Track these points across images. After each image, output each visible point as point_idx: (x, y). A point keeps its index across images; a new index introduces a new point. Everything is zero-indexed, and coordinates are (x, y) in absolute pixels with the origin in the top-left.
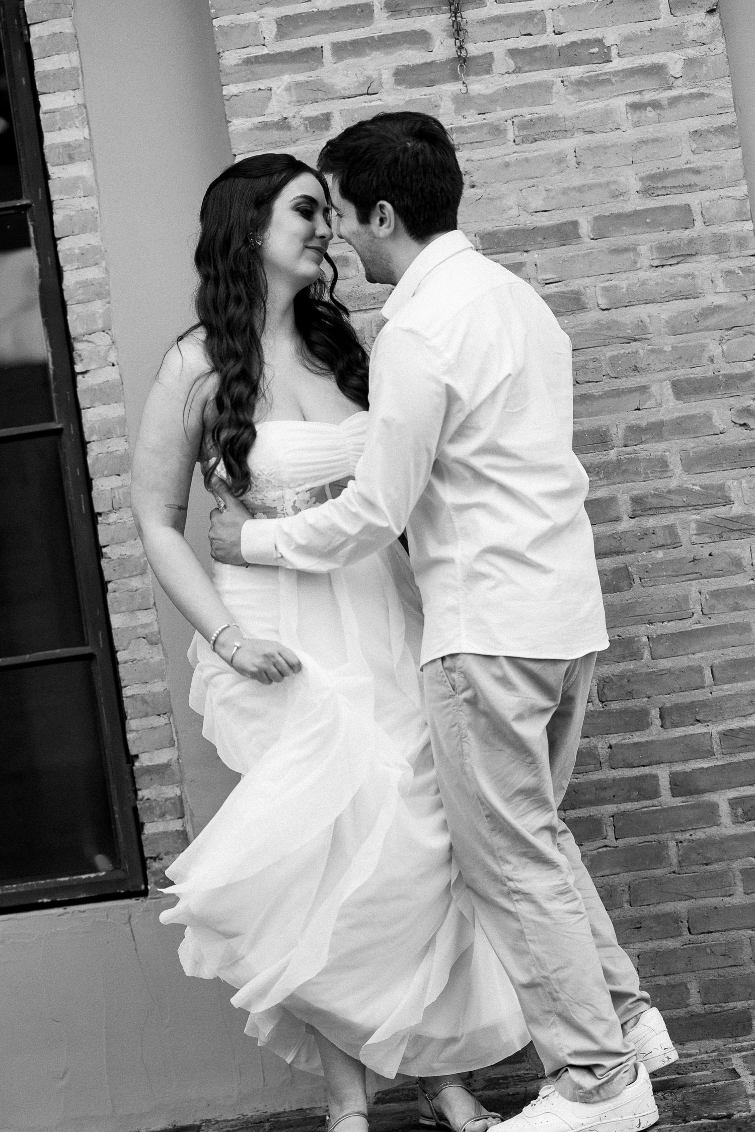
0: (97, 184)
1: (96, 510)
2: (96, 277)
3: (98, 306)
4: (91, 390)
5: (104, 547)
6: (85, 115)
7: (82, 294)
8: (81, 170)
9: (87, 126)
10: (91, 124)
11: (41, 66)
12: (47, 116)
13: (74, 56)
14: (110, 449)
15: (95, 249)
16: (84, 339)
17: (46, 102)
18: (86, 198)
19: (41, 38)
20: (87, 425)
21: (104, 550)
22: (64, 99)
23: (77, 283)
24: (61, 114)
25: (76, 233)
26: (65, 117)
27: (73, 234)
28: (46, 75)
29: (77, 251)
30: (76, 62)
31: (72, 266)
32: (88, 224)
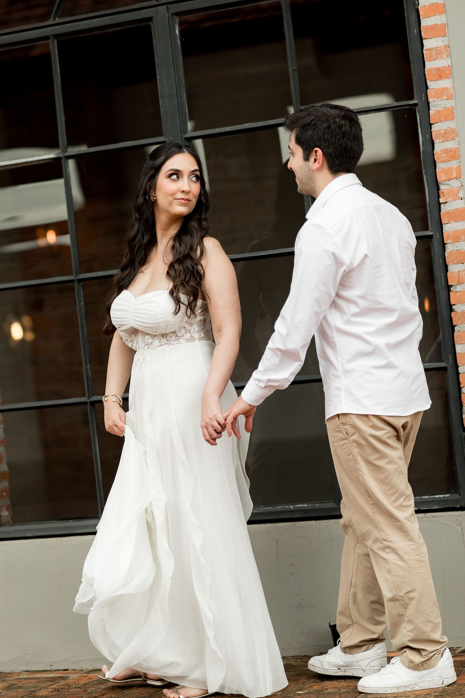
0: (455, 92)
1: (449, 284)
2: (453, 147)
3: (454, 164)
4: (448, 213)
5: (454, 305)
6: (449, 52)
7: (445, 157)
8: (445, 83)
9: (450, 58)
10: (452, 57)
11: (425, 22)
12: (427, 52)
13: (443, 16)
14: (458, 249)
15: (452, 131)
16: (445, 183)
17: (427, 44)
18: (448, 100)
19: (425, 6)
20: (445, 234)
21: (453, 307)
22: (437, 42)
23: (442, 150)
24: (435, 51)
25: (442, 121)
26: (439, 53)
27: (440, 121)
28: (428, 28)
29: (442, 132)
30: (444, 21)
31: (439, 140)
32: (449, 115)
